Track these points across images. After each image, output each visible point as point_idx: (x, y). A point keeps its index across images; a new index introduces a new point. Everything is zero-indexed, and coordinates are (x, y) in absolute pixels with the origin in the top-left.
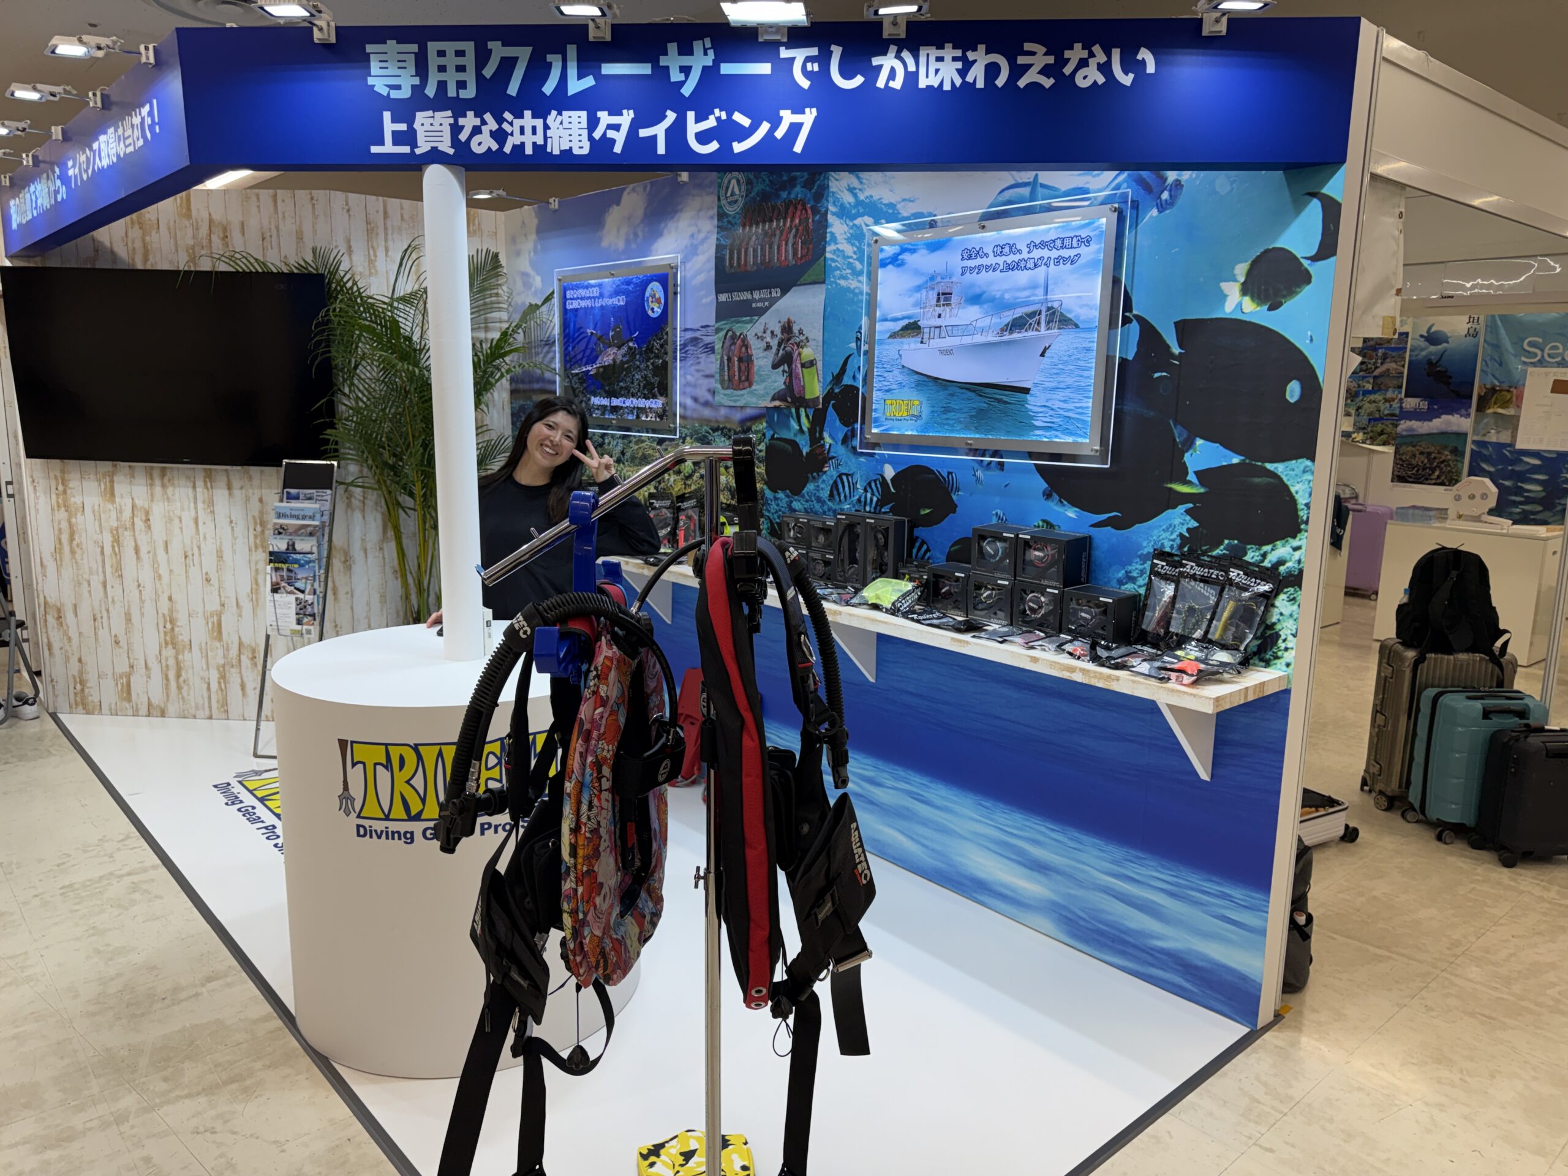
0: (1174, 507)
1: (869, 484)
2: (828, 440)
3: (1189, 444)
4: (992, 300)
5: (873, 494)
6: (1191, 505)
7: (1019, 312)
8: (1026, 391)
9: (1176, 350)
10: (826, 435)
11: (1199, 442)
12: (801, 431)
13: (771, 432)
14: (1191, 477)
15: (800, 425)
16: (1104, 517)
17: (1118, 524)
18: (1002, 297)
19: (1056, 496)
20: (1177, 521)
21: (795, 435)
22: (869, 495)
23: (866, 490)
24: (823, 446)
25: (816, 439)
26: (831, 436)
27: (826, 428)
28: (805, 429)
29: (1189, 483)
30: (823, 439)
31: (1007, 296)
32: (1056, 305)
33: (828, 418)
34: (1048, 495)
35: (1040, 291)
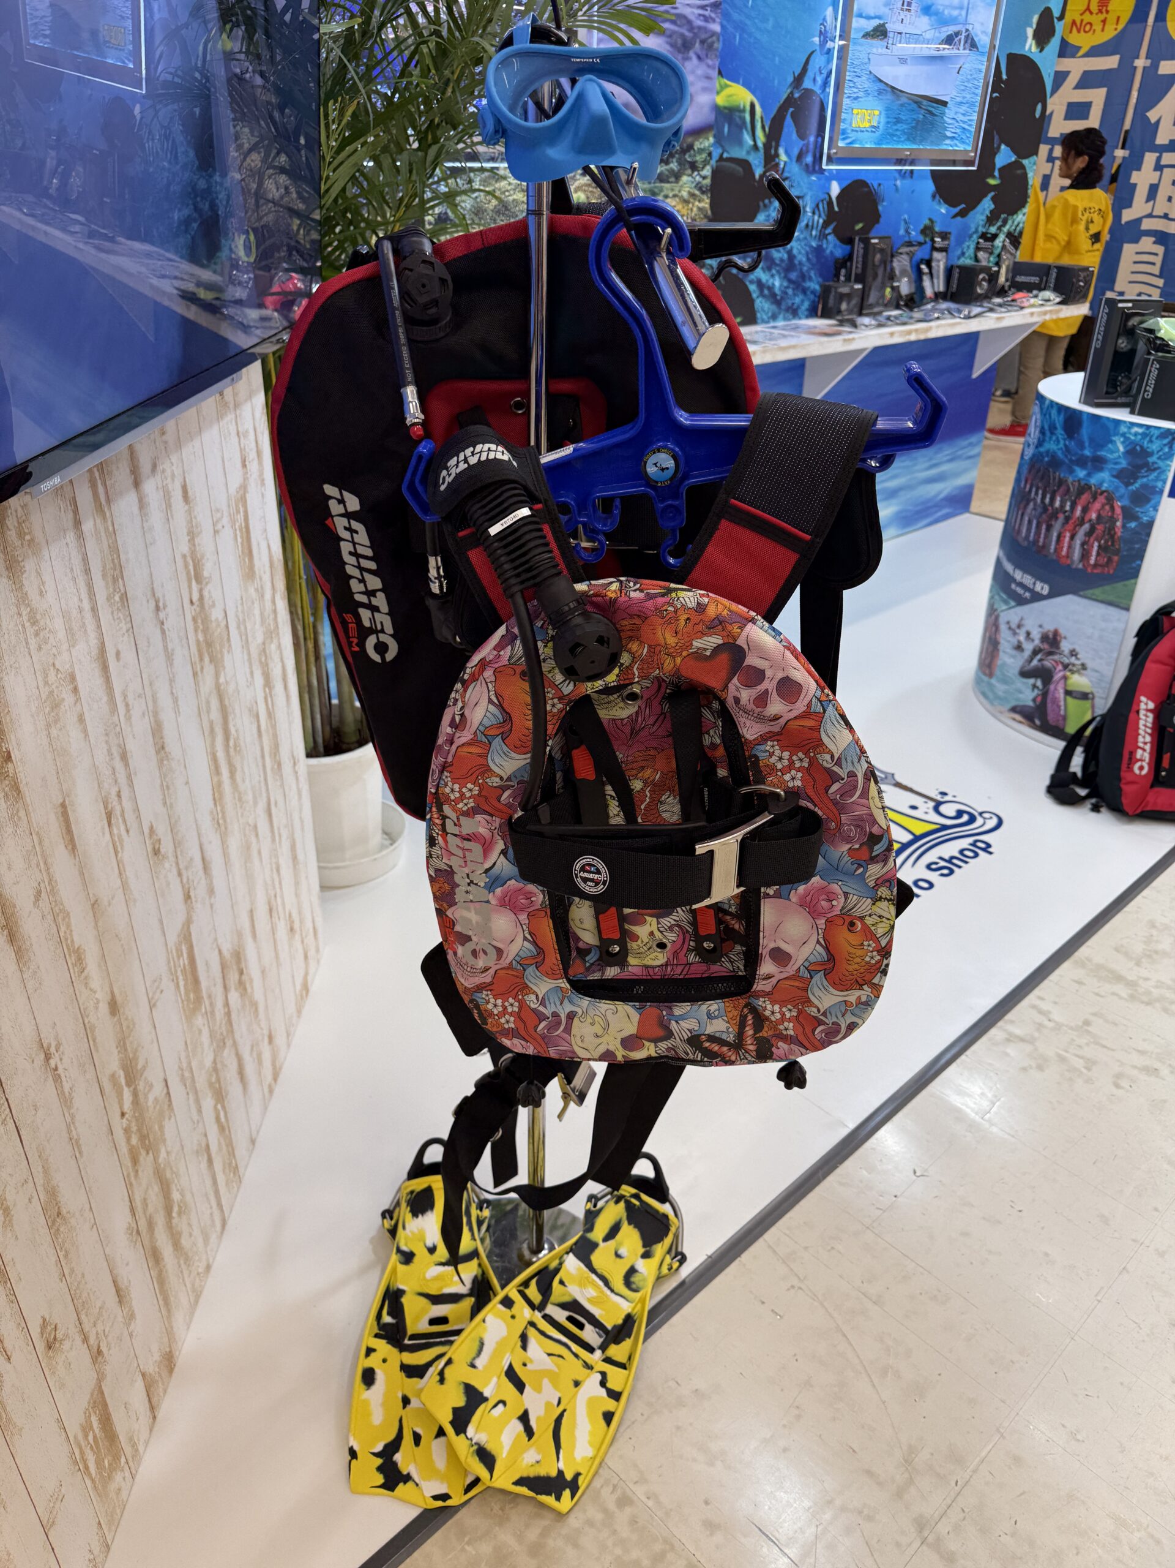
0: (985, 196)
1: (817, 206)
2: (783, 157)
3: (999, 148)
4: (937, 14)
5: (820, 216)
6: (992, 194)
7: (951, 30)
8: (944, 104)
9: (1004, 77)
10: (781, 151)
11: (1003, 147)
12: (755, 147)
13: (720, 151)
14: (996, 173)
15: (754, 140)
16: (959, 208)
17: (963, 214)
18: (943, 12)
19: (938, 197)
20: (986, 206)
21: (748, 153)
22: (816, 217)
23: (814, 213)
24: (777, 165)
25: (770, 158)
26: (787, 153)
27: (782, 142)
28: (760, 144)
29: (993, 177)
30: (777, 155)
31: (946, 12)
32: (970, 27)
33: (785, 130)
34: (934, 197)
35: (964, 13)
